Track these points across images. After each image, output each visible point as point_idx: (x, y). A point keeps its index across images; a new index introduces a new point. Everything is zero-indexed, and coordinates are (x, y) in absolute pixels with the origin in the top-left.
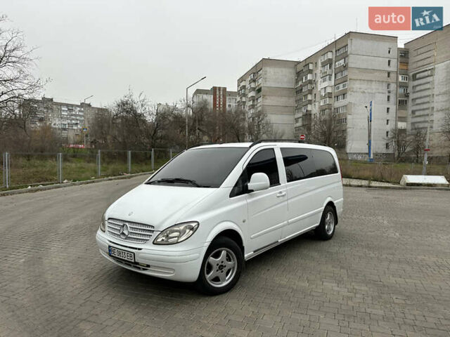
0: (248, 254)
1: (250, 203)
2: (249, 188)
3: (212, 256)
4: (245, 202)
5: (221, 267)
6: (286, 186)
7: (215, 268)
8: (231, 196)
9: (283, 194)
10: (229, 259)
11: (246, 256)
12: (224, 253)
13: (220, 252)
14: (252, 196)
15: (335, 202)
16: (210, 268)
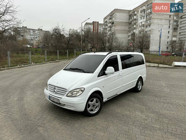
0: (105, 100)
1: (106, 79)
2: (106, 73)
3: (90, 101)
4: (104, 79)
5: (94, 106)
6: (122, 71)
7: (91, 106)
8: (98, 77)
9: (120, 74)
10: (97, 102)
11: (104, 100)
12: (95, 100)
13: (93, 99)
14: (107, 76)
15: (142, 77)
16: (89, 106)
